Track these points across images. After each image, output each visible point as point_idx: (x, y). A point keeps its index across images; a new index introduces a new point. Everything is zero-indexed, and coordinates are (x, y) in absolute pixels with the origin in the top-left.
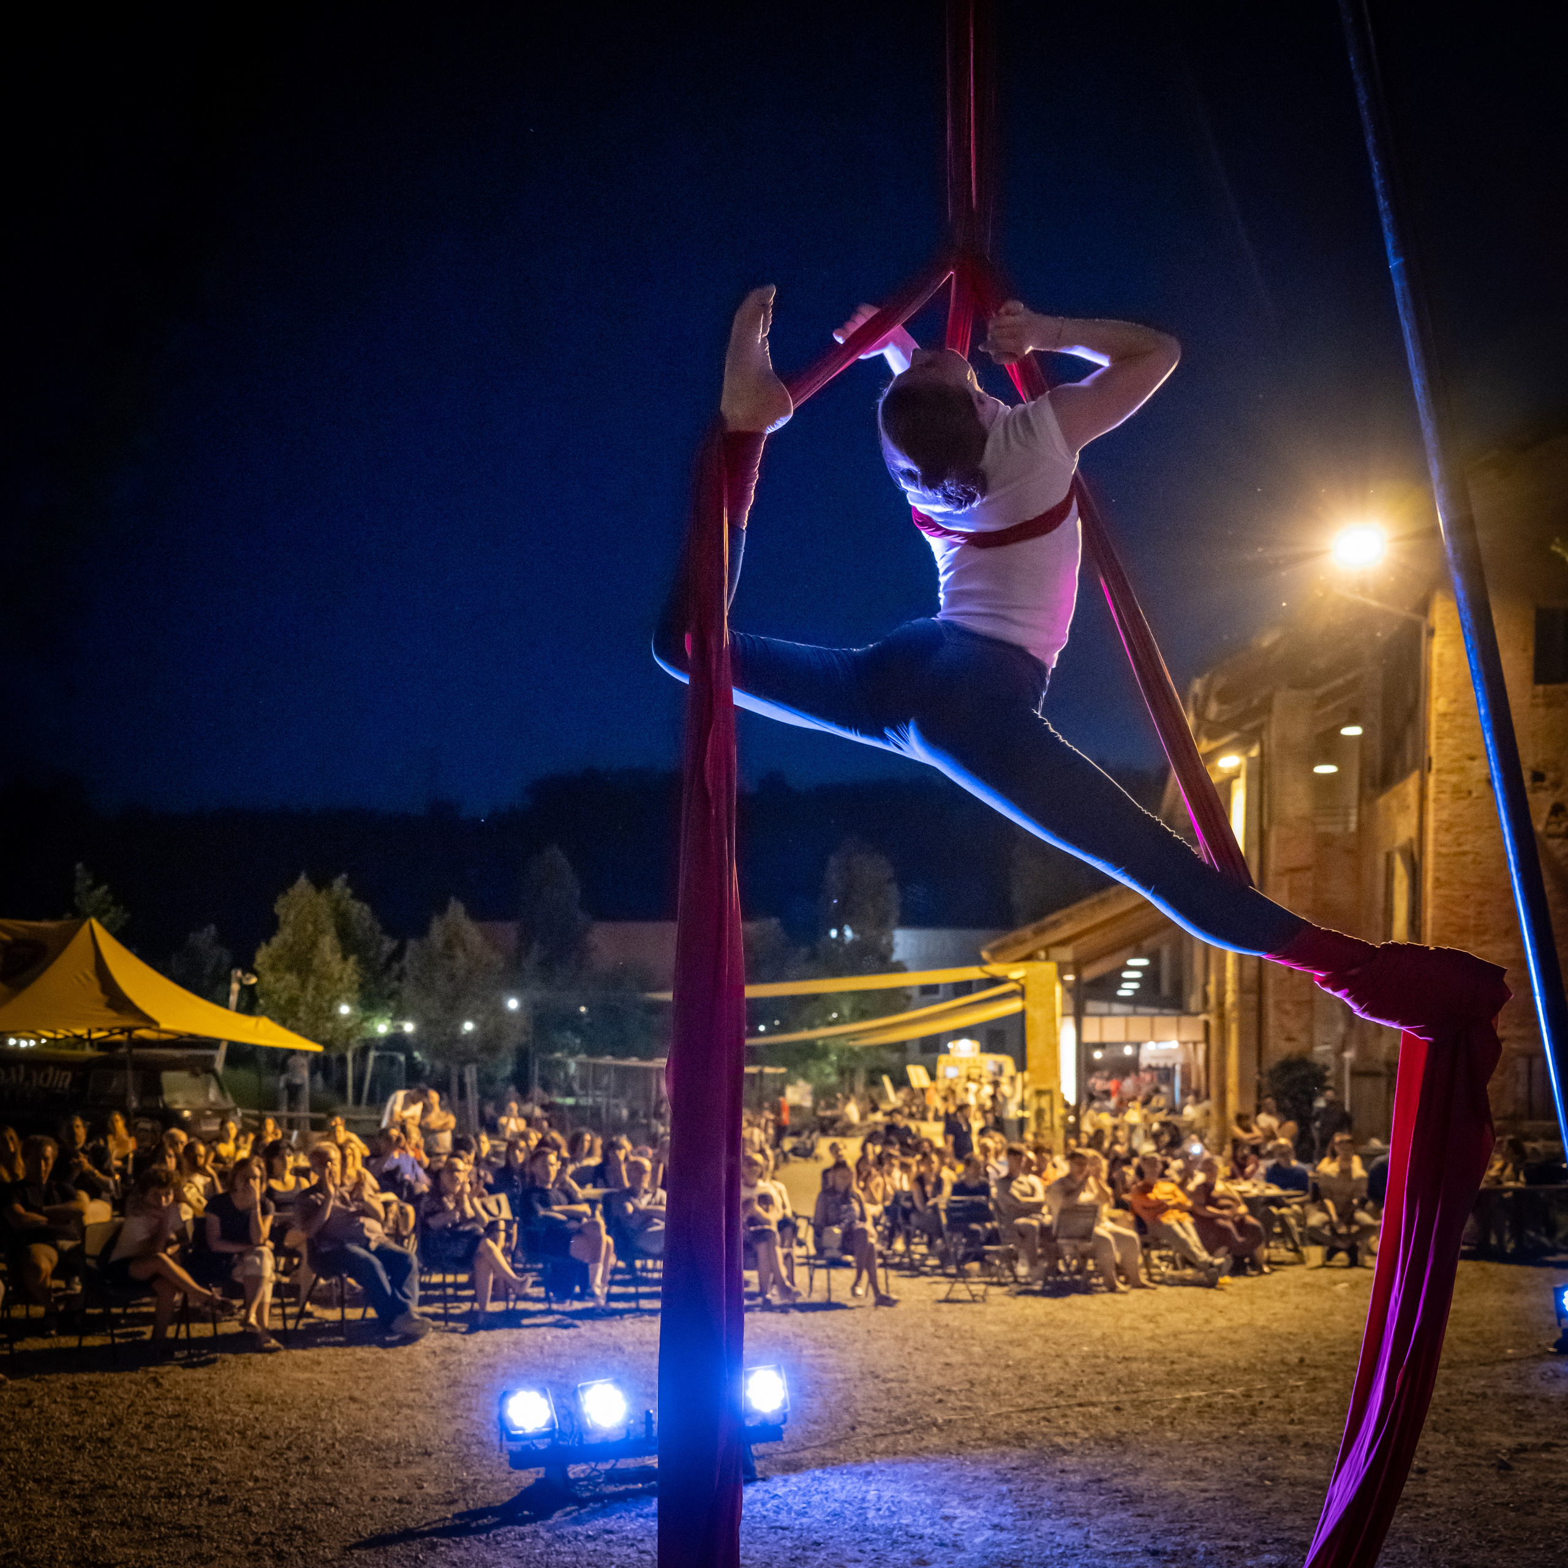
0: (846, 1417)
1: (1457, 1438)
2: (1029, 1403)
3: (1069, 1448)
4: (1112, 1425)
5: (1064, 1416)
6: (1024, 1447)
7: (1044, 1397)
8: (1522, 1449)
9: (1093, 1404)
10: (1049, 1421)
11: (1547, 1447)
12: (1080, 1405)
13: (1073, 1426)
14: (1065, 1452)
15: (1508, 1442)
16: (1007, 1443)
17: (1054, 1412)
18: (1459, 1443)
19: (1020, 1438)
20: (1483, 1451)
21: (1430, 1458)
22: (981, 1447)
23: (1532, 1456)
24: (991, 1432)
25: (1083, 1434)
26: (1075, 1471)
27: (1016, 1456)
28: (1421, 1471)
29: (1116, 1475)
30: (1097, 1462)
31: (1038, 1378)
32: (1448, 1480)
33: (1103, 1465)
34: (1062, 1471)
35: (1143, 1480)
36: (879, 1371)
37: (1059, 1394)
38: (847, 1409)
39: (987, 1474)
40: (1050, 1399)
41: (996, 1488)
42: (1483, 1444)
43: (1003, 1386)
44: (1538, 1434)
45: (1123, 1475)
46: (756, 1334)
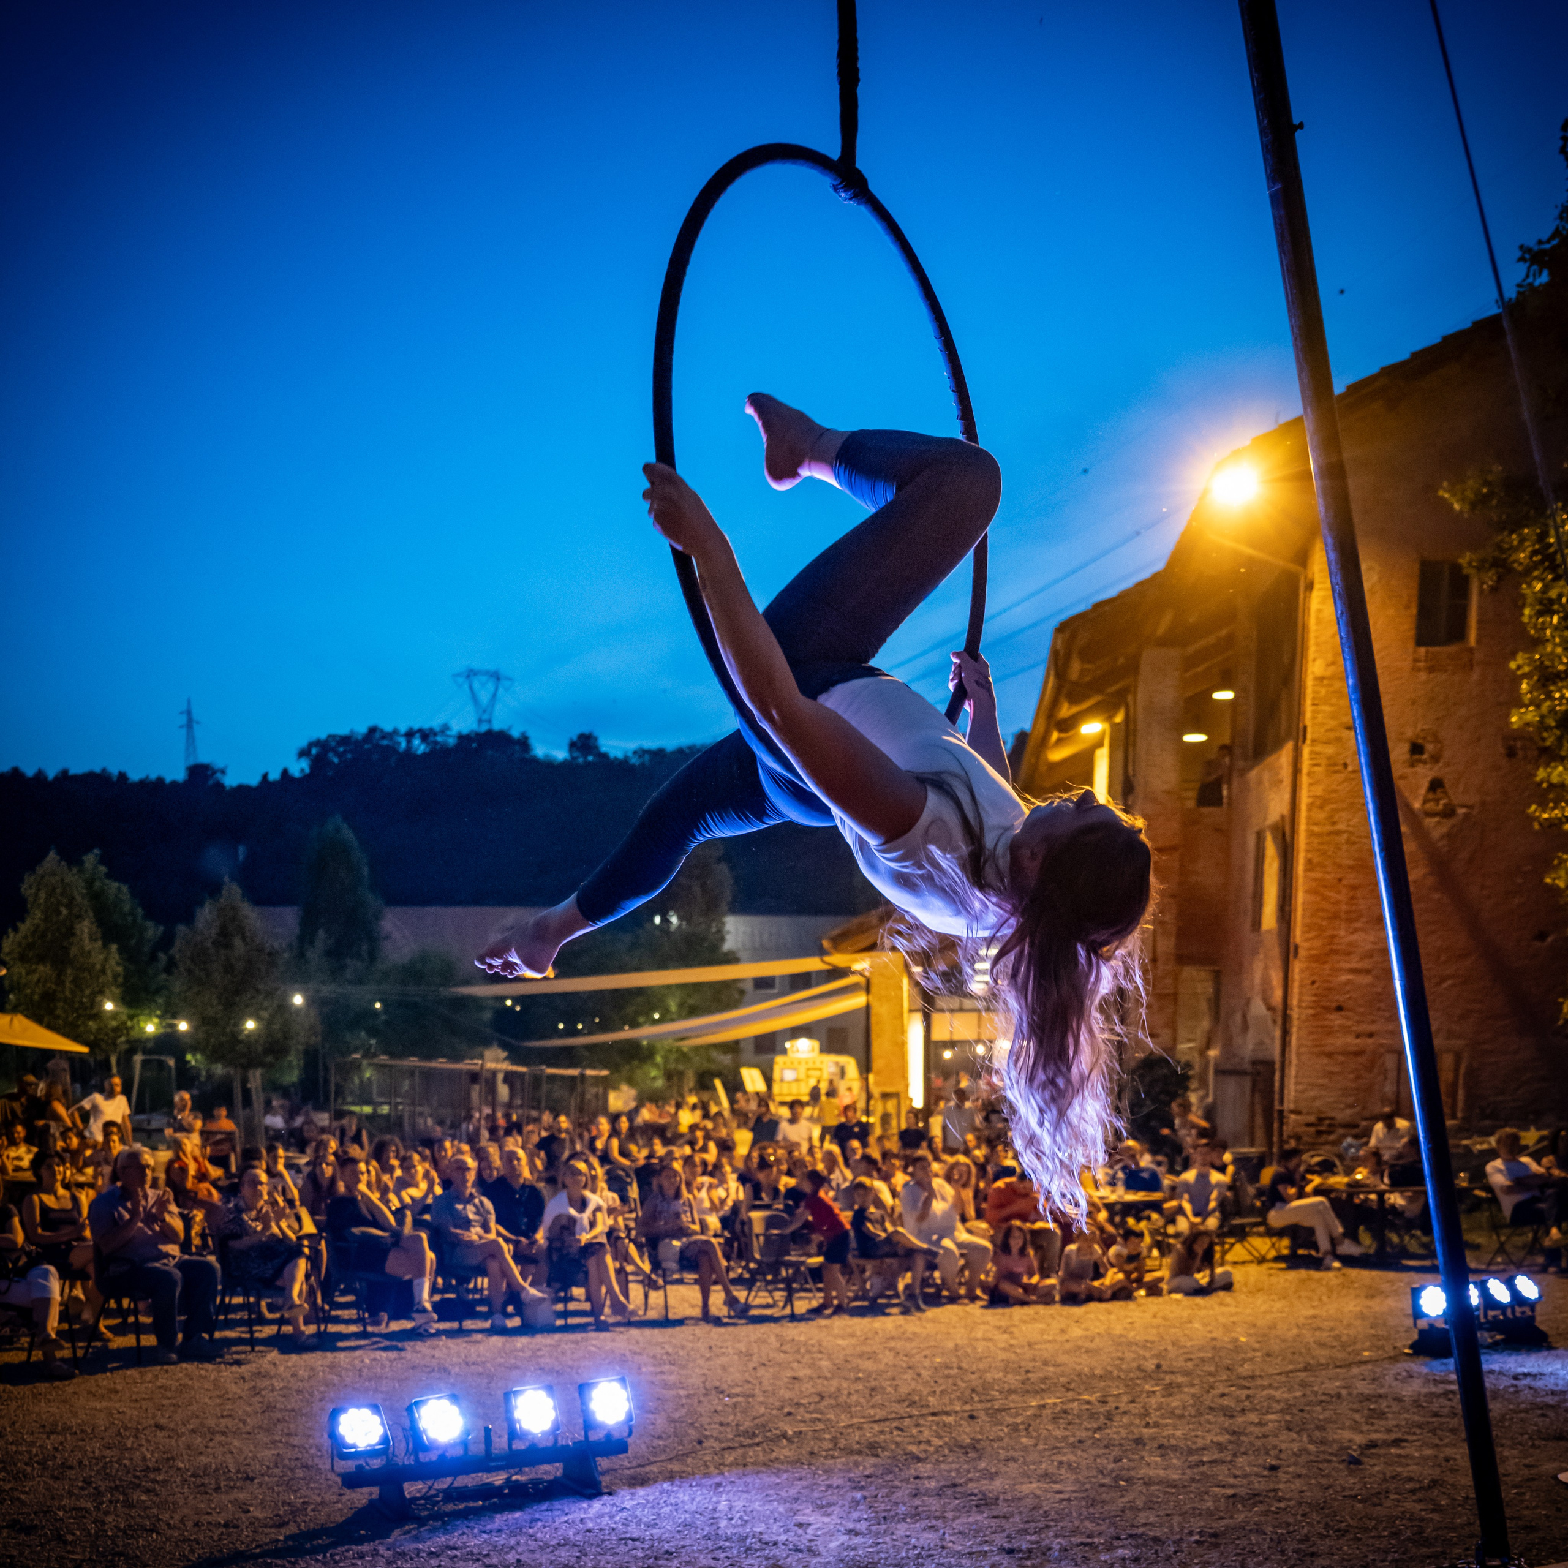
0: (691, 1431)
1: (1309, 1436)
2: (880, 1414)
3: (923, 1455)
4: (966, 1433)
5: (917, 1425)
6: (877, 1456)
7: (896, 1407)
8: (1372, 1445)
9: (947, 1413)
10: (901, 1430)
11: (1397, 1442)
12: (934, 1414)
13: (927, 1434)
14: (919, 1460)
15: (1359, 1439)
16: (860, 1453)
17: (907, 1422)
18: (1311, 1441)
19: (873, 1448)
20: (1335, 1447)
21: (1282, 1456)
22: (833, 1457)
23: (1382, 1451)
24: (842, 1443)
25: (937, 1442)
26: (929, 1477)
27: (869, 1464)
28: (1273, 1468)
29: (971, 1480)
30: (953, 1466)
31: (889, 1389)
32: (1299, 1476)
33: (958, 1471)
34: (917, 1478)
35: (998, 1484)
36: (724, 1387)
37: (912, 1404)
38: (692, 1424)
39: (840, 1482)
40: (902, 1410)
41: (850, 1495)
42: (1334, 1441)
43: (854, 1398)
44: (1389, 1431)
45: (978, 1480)
46: (590, 1352)
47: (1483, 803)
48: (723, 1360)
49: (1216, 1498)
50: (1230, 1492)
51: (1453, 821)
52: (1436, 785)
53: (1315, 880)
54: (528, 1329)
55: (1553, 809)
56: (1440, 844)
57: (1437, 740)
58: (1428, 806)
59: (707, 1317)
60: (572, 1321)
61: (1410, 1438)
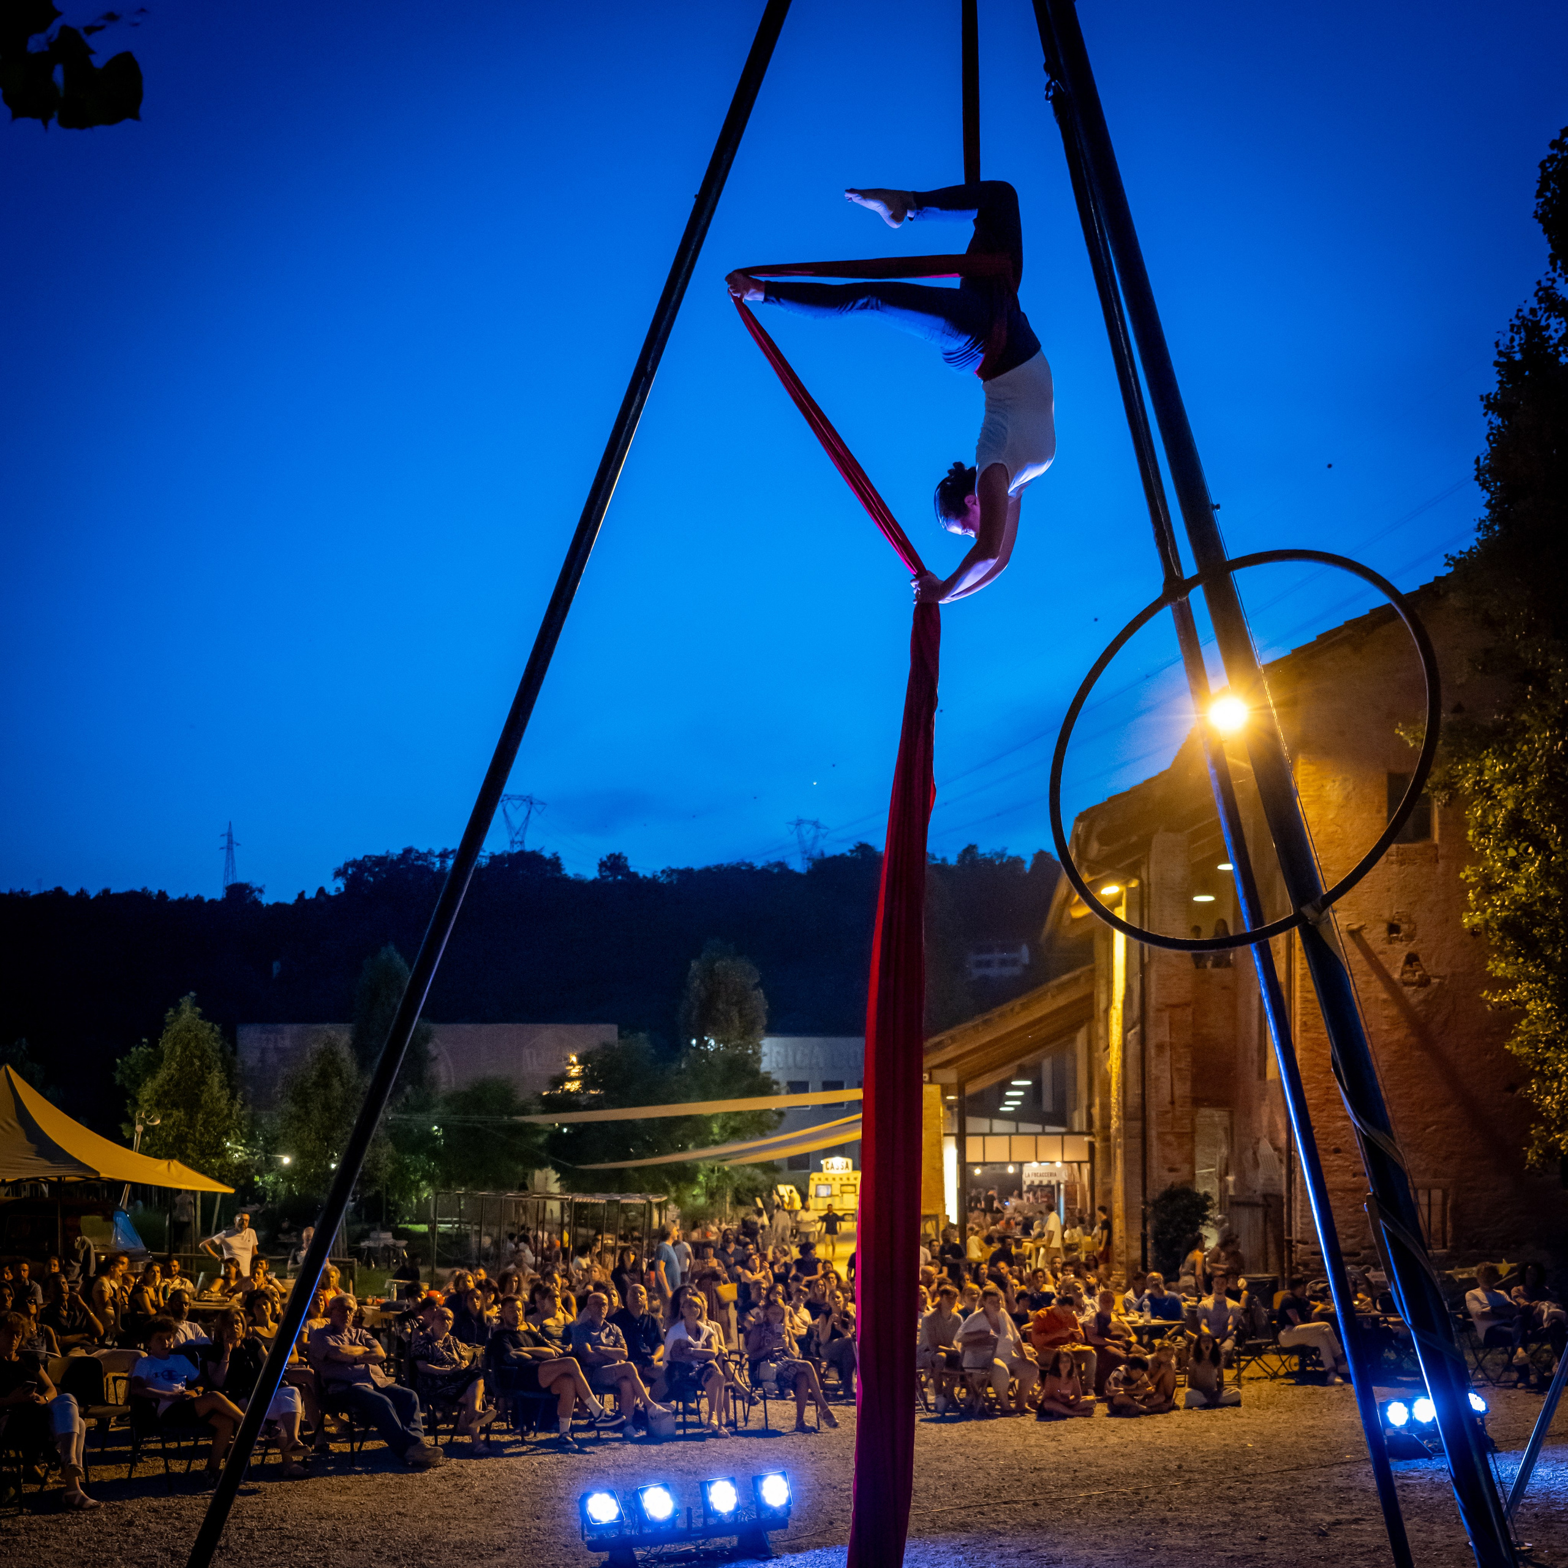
0: (821, 1516)
1: (1292, 1516)
2: (964, 1503)
3: (1002, 1531)
4: (1032, 1516)
5: (995, 1510)
6: (968, 1532)
7: (975, 1498)
8: (1339, 1522)
9: (1016, 1502)
10: (983, 1514)
11: (1356, 1521)
12: (1005, 1503)
13: (1002, 1517)
14: (1000, 1534)
15: (1329, 1518)
16: (955, 1530)
17: (986, 1508)
18: (1293, 1520)
19: (964, 1527)
20: (1310, 1524)
21: (1270, 1530)
22: (935, 1533)
23: (1344, 1527)
24: (940, 1523)
25: (1011, 1522)
26: (1009, 1546)
27: (963, 1537)
28: (1263, 1539)
29: (1040, 1547)
30: (1025, 1539)
31: (967, 1485)
32: (1281, 1544)
33: (1030, 1541)
34: (1000, 1546)
35: (1060, 1550)
36: (834, 1484)
37: (987, 1496)
38: (820, 1511)
39: (944, 1549)
40: (981, 1500)
41: (953, 1558)
42: (1310, 1520)
43: (941, 1491)
44: (1352, 1513)
45: (1046, 1547)
46: (714, 1457)
47: (1453, 974)
48: (826, 1463)
49: (1219, 1559)
50: (1230, 1554)
51: (1428, 989)
52: (1411, 959)
53: (1311, 1039)
54: (654, 1438)
55: (1503, 993)
56: (1418, 1009)
57: (1410, 922)
58: (1405, 976)
59: (801, 1427)
60: (689, 1431)
61: (1367, 1518)
